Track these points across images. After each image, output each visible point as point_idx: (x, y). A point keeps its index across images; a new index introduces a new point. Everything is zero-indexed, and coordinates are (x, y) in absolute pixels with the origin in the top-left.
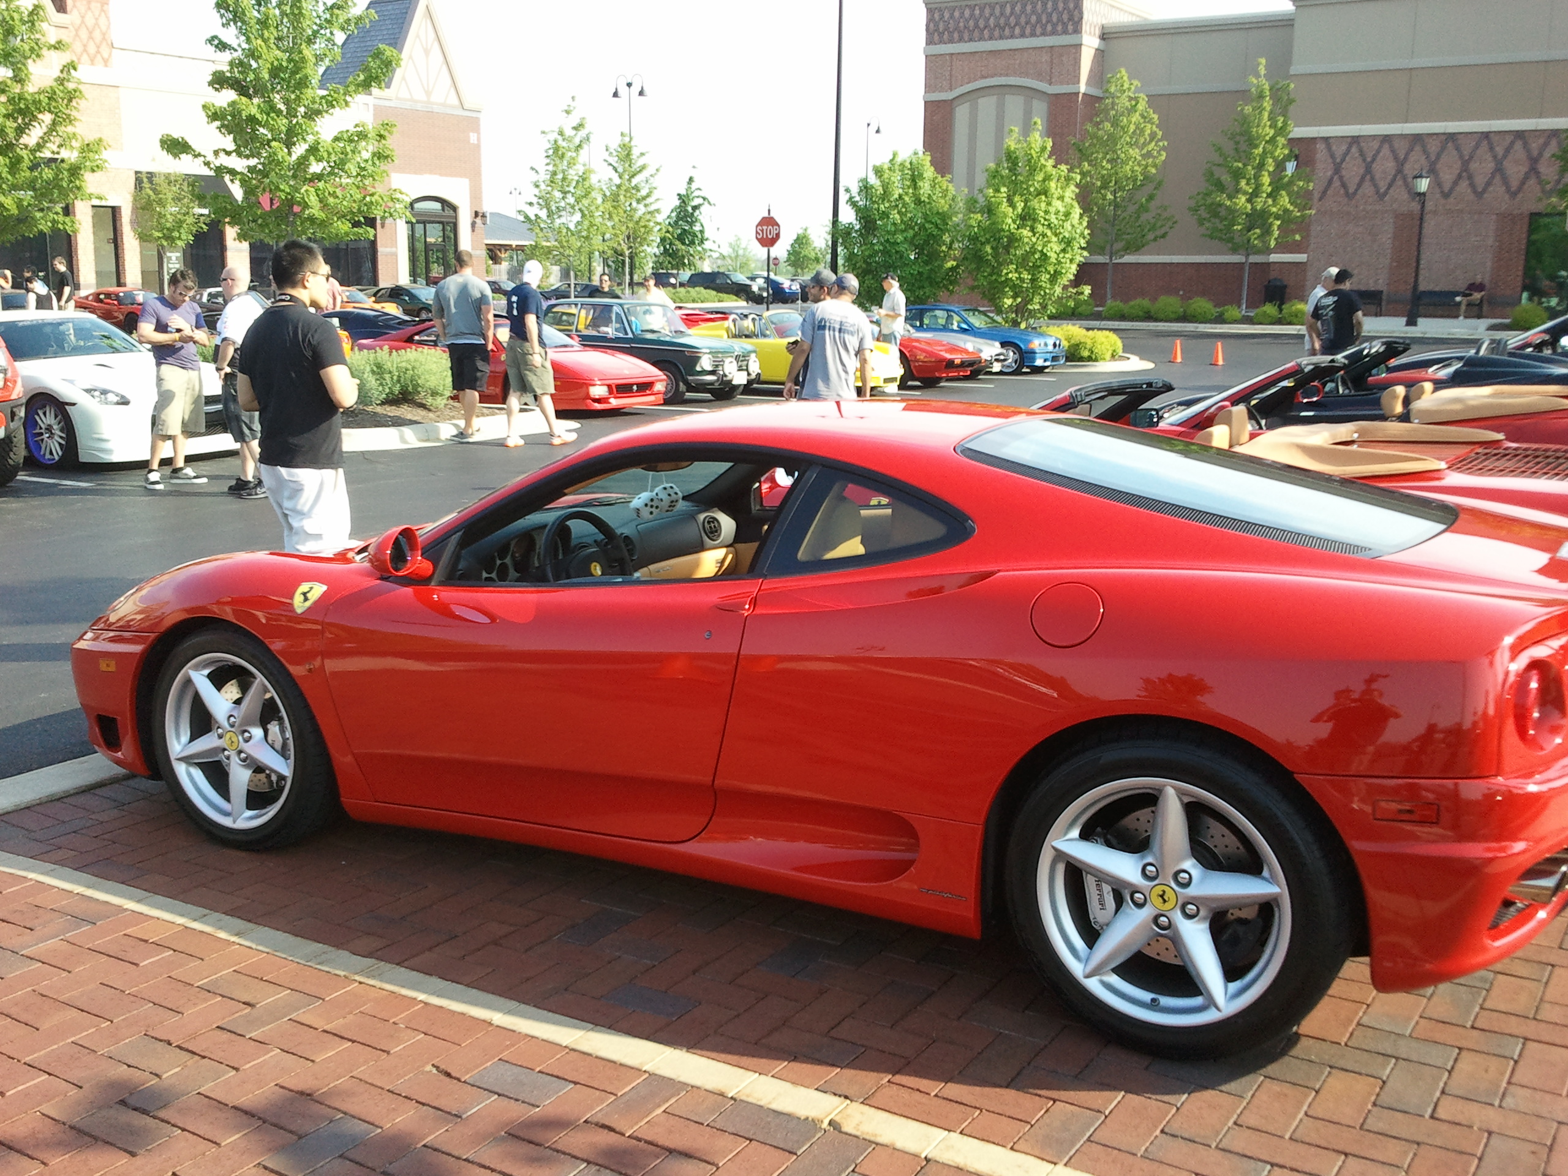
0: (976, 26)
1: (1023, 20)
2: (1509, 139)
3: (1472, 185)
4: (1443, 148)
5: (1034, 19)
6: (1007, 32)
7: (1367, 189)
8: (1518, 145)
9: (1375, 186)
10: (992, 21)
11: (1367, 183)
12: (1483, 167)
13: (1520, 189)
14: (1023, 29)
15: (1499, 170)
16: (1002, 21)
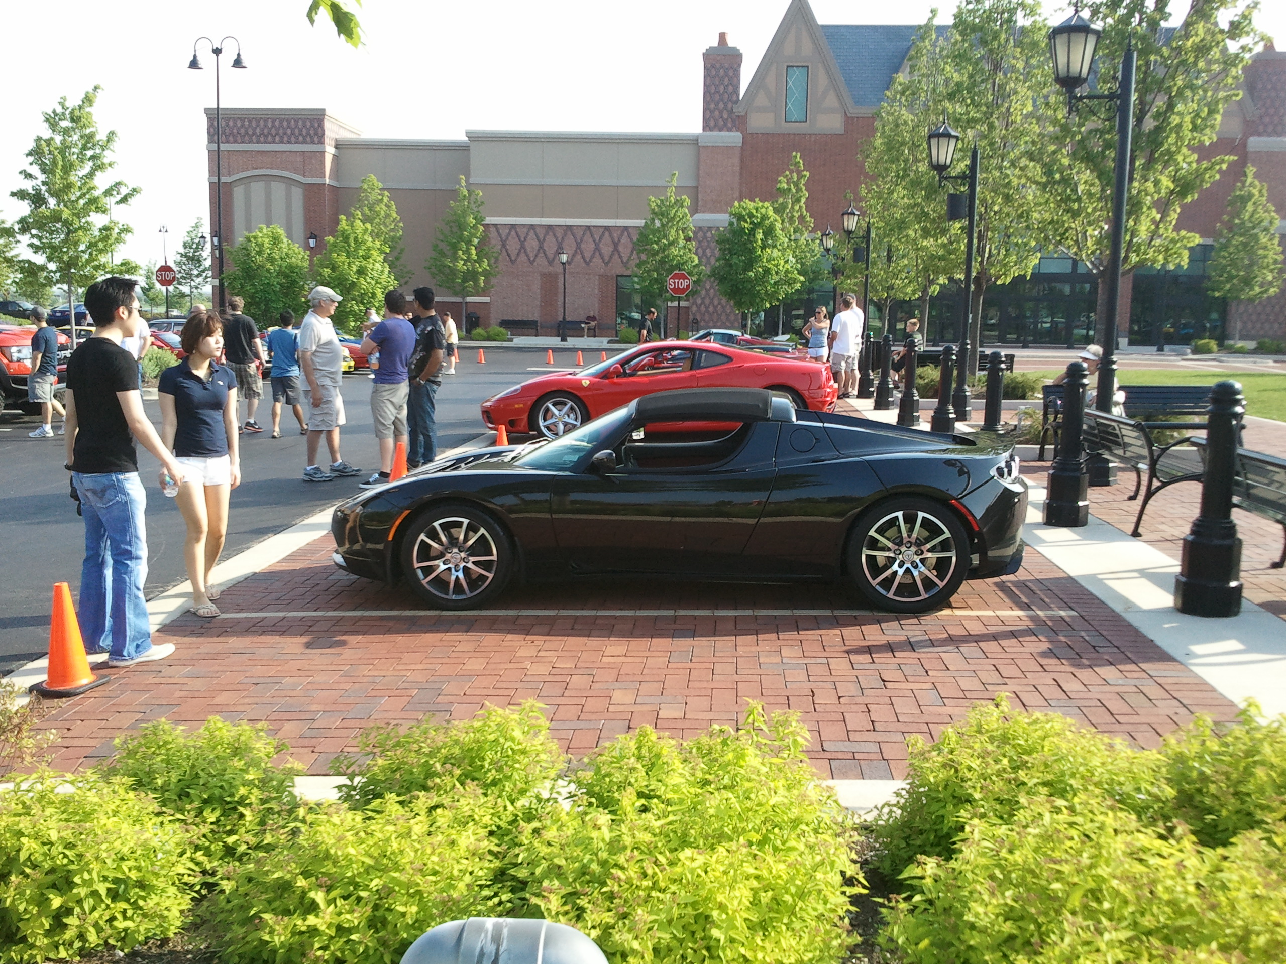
0: (247, 133)
1: (281, 131)
2: (601, 230)
3: (583, 257)
4: (565, 234)
5: (289, 131)
6: (270, 139)
7: (523, 257)
8: (607, 234)
9: (527, 255)
10: (258, 131)
11: (522, 254)
12: (588, 247)
13: (609, 261)
14: (282, 137)
15: (597, 249)
16: (266, 131)
